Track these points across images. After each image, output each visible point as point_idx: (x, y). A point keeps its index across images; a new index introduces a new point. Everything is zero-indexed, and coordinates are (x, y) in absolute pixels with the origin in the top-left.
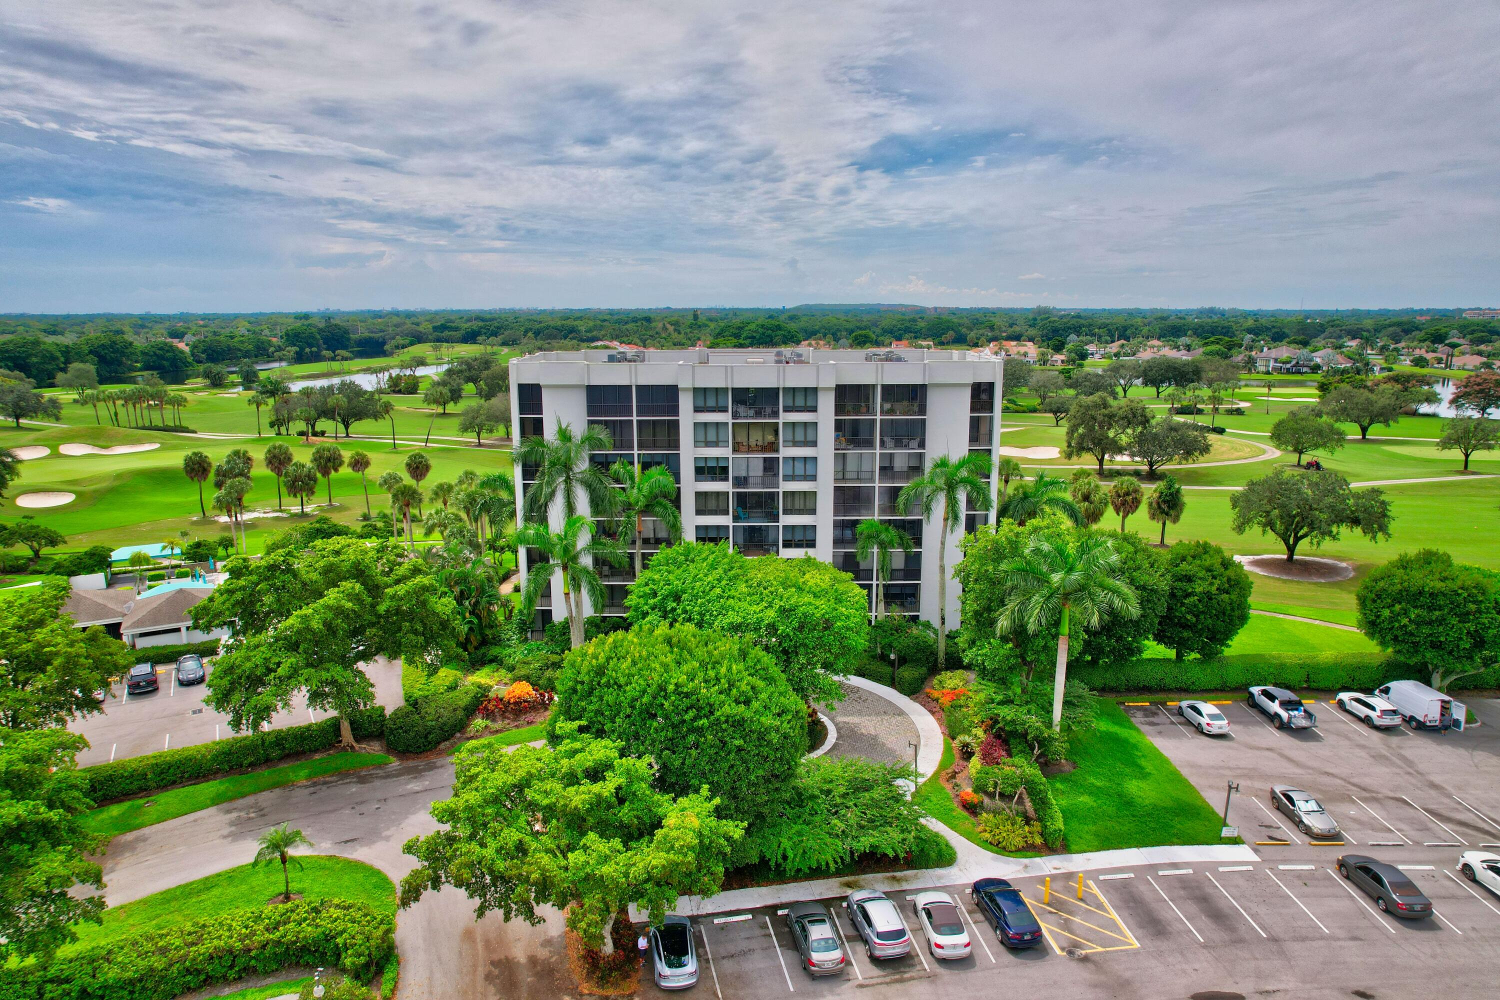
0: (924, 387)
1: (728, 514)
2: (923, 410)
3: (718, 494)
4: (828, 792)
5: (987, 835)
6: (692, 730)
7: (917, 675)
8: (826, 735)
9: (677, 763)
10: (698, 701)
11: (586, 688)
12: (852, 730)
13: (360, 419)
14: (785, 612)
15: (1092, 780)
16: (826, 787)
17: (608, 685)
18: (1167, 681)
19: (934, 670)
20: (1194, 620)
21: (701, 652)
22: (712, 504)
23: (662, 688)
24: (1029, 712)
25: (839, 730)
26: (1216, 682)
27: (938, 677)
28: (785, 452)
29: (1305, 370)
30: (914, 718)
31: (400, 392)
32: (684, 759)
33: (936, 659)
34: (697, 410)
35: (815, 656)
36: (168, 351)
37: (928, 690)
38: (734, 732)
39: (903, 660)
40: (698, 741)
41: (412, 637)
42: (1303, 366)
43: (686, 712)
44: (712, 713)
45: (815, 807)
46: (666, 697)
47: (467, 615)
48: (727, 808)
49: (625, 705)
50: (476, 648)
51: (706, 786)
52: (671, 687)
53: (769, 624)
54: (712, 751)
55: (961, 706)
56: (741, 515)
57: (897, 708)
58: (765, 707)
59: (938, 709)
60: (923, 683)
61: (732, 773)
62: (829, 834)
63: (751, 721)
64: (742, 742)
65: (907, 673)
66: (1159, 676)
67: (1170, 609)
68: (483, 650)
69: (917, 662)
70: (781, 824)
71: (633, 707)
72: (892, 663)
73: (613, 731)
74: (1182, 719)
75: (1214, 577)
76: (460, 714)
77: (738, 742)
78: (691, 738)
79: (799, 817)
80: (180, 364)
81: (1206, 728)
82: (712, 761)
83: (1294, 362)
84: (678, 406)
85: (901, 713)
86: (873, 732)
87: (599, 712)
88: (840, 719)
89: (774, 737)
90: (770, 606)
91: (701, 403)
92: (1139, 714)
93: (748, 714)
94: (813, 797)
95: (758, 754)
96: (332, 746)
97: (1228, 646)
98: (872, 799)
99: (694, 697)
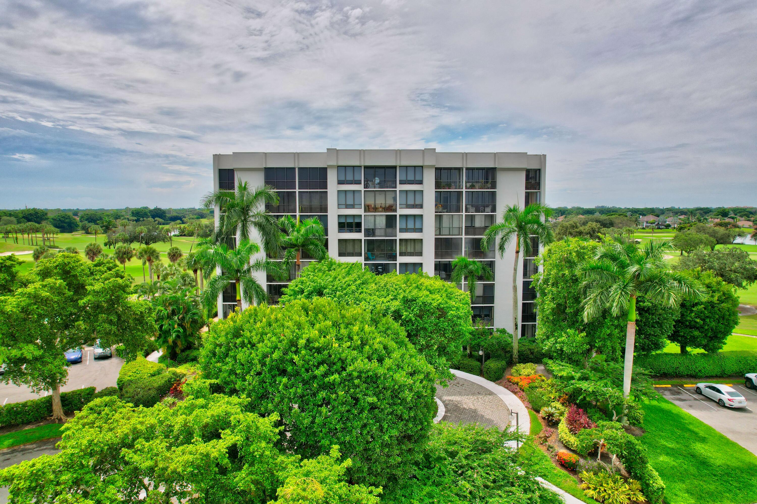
0: (493, 170)
1: (361, 256)
2: (494, 185)
3: (354, 241)
4: (453, 455)
5: (591, 492)
6: (323, 387)
7: (500, 366)
8: (437, 409)
9: (307, 422)
10: (330, 356)
11: (223, 349)
12: (456, 406)
13: (155, 242)
14: (408, 302)
15: (663, 442)
16: (451, 448)
17: (243, 345)
18: (681, 369)
19: (511, 363)
20: (702, 322)
21: (335, 315)
22: (350, 249)
23: (293, 343)
24: (606, 385)
25: (446, 406)
26: (717, 371)
27: (515, 368)
28: (400, 211)
29: (663, 227)
30: (501, 396)
31: (185, 235)
32: (314, 418)
33: (511, 356)
34: (340, 182)
35: (432, 339)
36: (67, 219)
37: (508, 376)
38: (367, 389)
39: (488, 357)
40: (330, 398)
41: (106, 325)
42: (662, 225)
43: (318, 367)
44: (344, 369)
45: (442, 468)
46: (296, 352)
47: (176, 326)
48: (359, 470)
49: (256, 361)
50: (183, 351)
51: (336, 447)
52: (302, 342)
53: (395, 311)
54: (344, 409)
55: (536, 387)
56: (370, 257)
57: (487, 390)
58: (398, 366)
59: (518, 390)
60: (503, 372)
61: (365, 432)
62: (457, 495)
63: (385, 379)
64: (375, 399)
65: (492, 364)
66: (675, 366)
67: (682, 315)
68: (187, 352)
69: (498, 357)
70: (412, 486)
71: (264, 364)
72: (479, 359)
73: (244, 390)
74: (701, 397)
75: (714, 292)
76: (153, 393)
77: (372, 399)
78: (322, 394)
79: (428, 478)
80: (73, 225)
81: (727, 403)
82: (344, 419)
83: (656, 223)
84: (327, 182)
85: (491, 393)
86: (472, 407)
87: (232, 372)
88: (445, 398)
89: (409, 396)
90: (395, 298)
91: (343, 178)
92: (667, 393)
93: (381, 371)
94: (440, 459)
95: (392, 413)
96: (43, 419)
97: (725, 344)
98: (494, 460)
99: (326, 352)
